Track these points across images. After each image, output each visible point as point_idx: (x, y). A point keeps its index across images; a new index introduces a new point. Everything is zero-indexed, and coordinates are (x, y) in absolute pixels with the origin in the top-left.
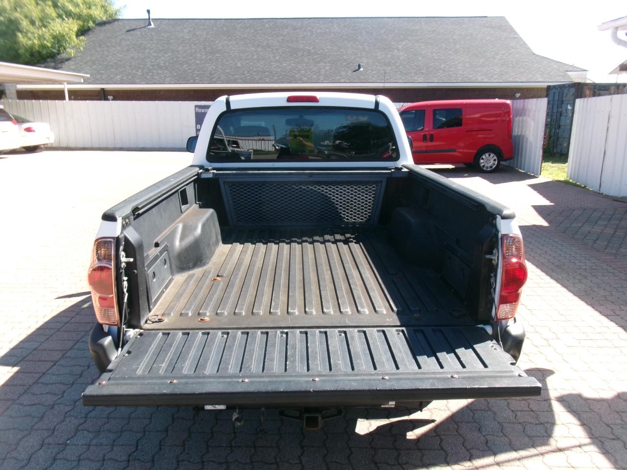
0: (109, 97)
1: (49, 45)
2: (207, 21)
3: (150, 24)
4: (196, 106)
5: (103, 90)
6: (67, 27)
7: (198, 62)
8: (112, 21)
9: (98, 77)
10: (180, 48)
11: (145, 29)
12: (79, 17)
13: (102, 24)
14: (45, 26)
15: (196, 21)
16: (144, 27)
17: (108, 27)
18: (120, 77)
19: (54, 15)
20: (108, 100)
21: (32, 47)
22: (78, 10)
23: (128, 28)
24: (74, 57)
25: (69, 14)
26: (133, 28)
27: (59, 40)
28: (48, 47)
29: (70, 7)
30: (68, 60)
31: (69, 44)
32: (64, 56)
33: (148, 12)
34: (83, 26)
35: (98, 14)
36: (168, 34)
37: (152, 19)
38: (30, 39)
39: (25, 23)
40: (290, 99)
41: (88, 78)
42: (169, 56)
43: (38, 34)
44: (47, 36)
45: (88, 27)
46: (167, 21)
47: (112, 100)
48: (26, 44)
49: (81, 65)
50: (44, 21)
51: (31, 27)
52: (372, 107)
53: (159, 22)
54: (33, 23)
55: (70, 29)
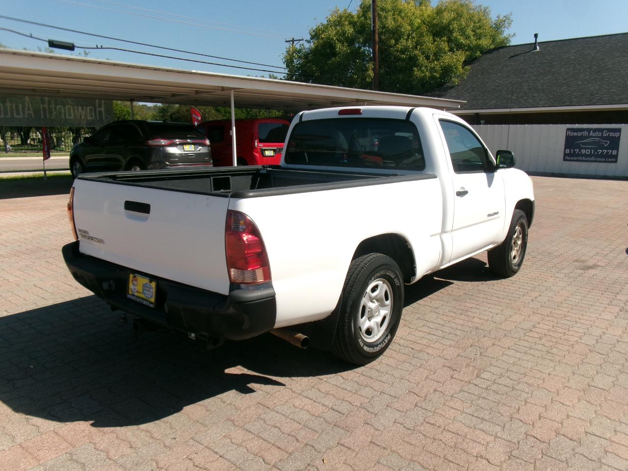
0: (481, 121)
1: (438, 76)
2: (600, 38)
3: (535, 48)
4: (568, 129)
5: (477, 114)
6: (456, 59)
7: (580, 83)
8: (501, 47)
9: (475, 102)
10: (563, 70)
11: (529, 54)
12: (470, 48)
13: (490, 51)
14: (438, 60)
15: (587, 39)
16: (529, 52)
17: (495, 54)
18: (495, 101)
19: (447, 49)
20: (480, 124)
21: (423, 78)
22: (468, 42)
23: (512, 54)
24: (457, 85)
25: (460, 46)
26: (517, 54)
27: (447, 71)
28: (437, 78)
29: (462, 40)
30: (452, 87)
31: (455, 74)
32: (448, 84)
33: (536, 36)
34: (471, 56)
35: (485, 42)
36: (552, 56)
37: (539, 43)
38: (422, 72)
39: (421, 59)
40: (341, 112)
41: (465, 104)
42: (549, 78)
43: (431, 67)
44: (438, 68)
45: (476, 56)
46: (555, 43)
47: (484, 124)
48: (419, 77)
49: (462, 93)
50: (437, 55)
51: (426, 61)
52: (404, 118)
53: (545, 46)
54: (428, 58)
55: (458, 60)
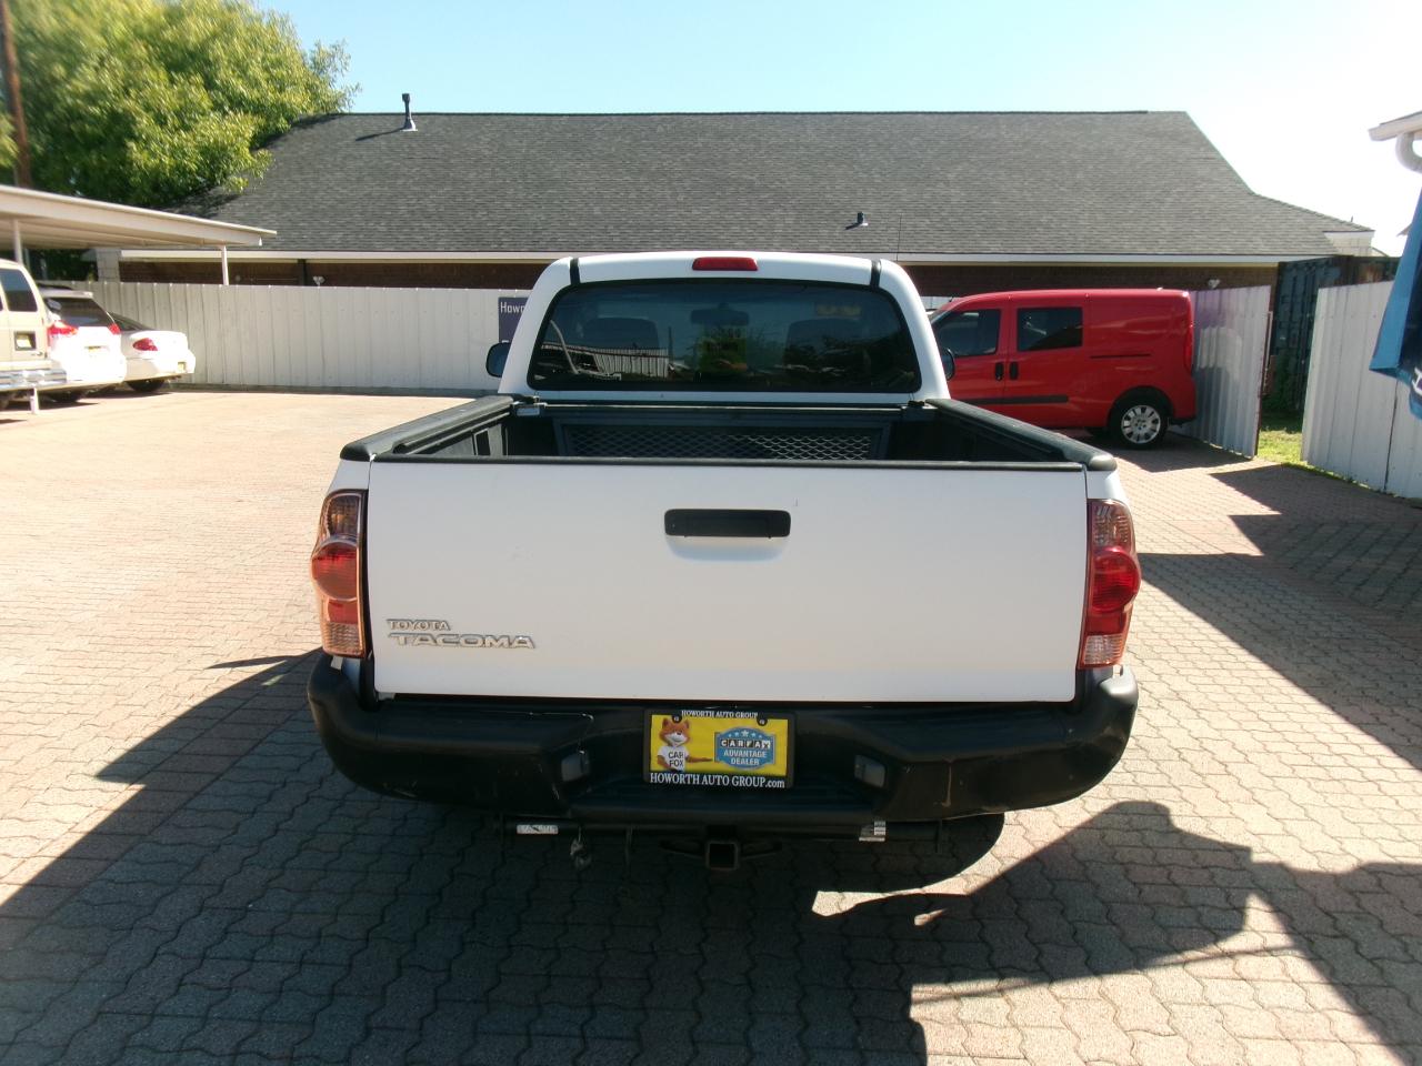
0: (315, 278)
1: (194, 167)
2: (530, 118)
3: (408, 125)
4: (502, 300)
5: (302, 262)
6: (233, 130)
7: (508, 205)
8: (328, 116)
9: (294, 234)
10: (472, 176)
11: (396, 135)
12: (257, 109)
13: (308, 122)
14: (187, 129)
15: (507, 118)
16: (396, 131)
17: (318, 129)
18: (340, 235)
19: (206, 104)
20: (314, 284)
21: (156, 171)
22: (256, 94)
23: (360, 133)
24: (245, 193)
25: (237, 103)
26: (371, 133)
27: (215, 157)
28: (191, 172)
29: (241, 88)
30: (231, 198)
31: (236, 166)
32: (223, 189)
33: (406, 98)
34: (265, 129)
35: (297, 100)
36: (446, 146)
37: (413, 114)
38: (153, 154)
39: (144, 122)
40: (699, 264)
41: (273, 238)
42: (448, 192)
43: (172, 145)
44: (190, 148)
45: (277, 129)
46: (446, 118)
47: (322, 285)
48: (146, 165)
49: (258, 211)
50: (185, 117)
51: (158, 129)
52: (866, 281)
53: (426, 121)
54: (161, 120)
55: (238, 135)
